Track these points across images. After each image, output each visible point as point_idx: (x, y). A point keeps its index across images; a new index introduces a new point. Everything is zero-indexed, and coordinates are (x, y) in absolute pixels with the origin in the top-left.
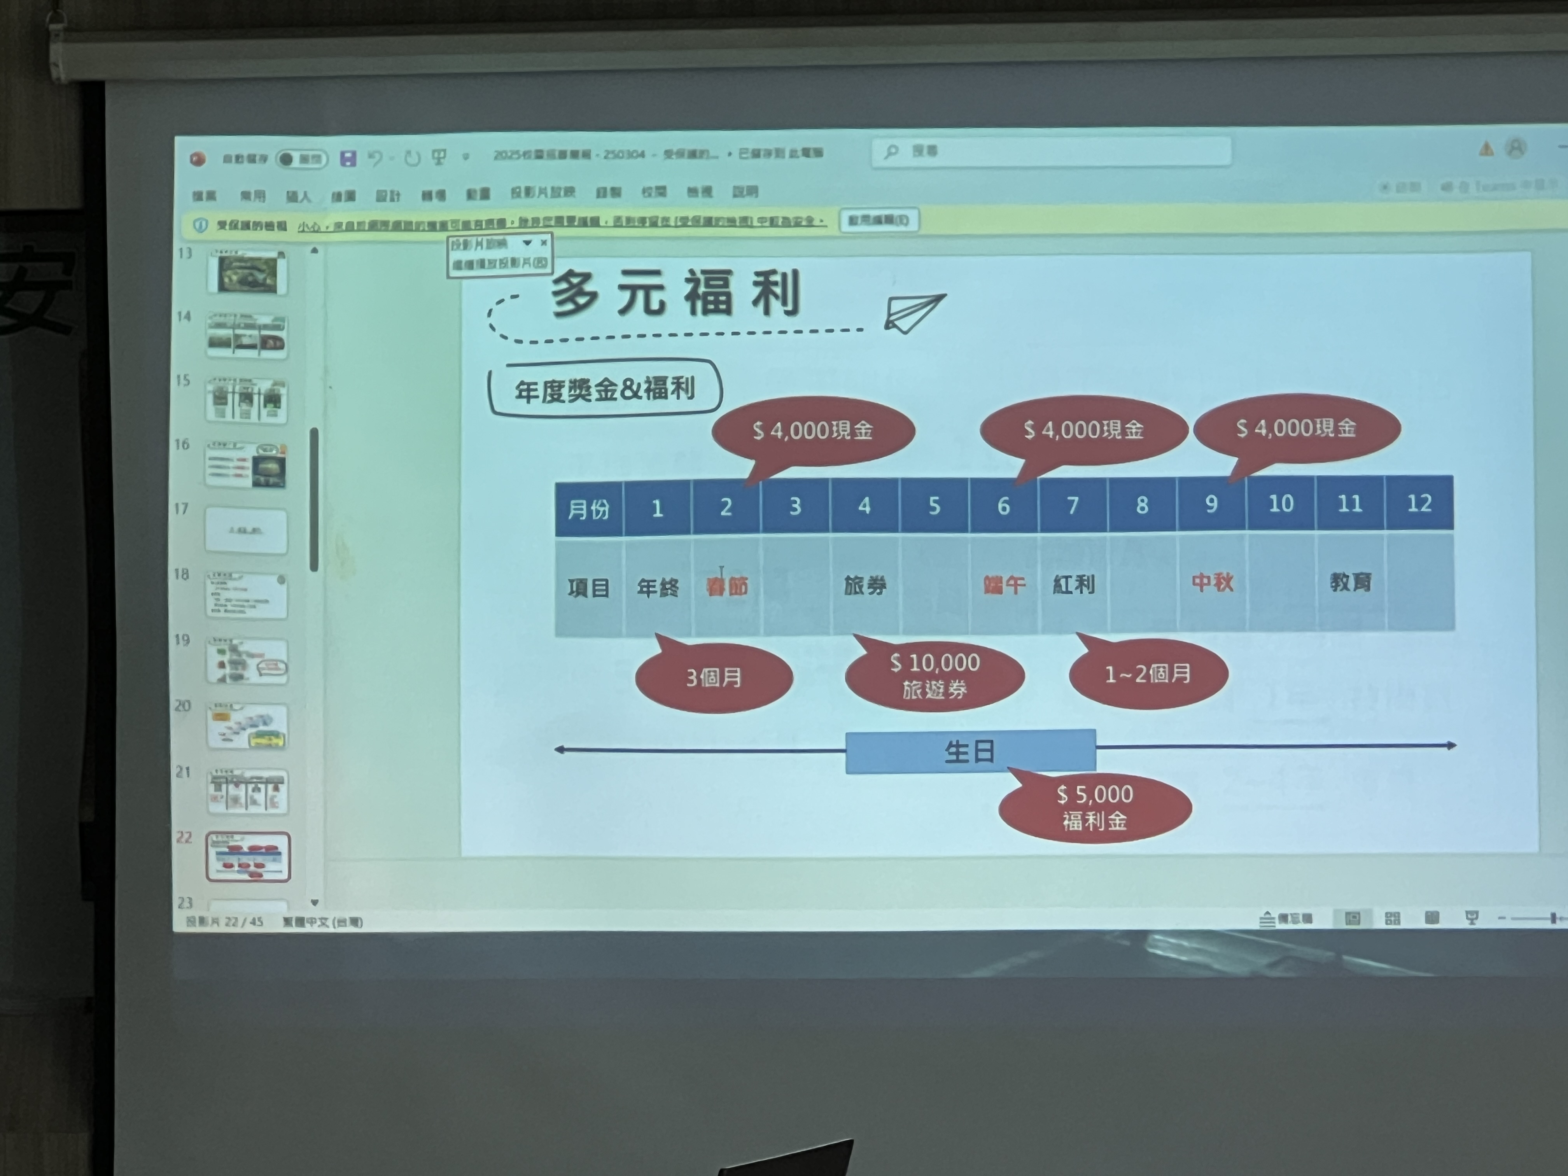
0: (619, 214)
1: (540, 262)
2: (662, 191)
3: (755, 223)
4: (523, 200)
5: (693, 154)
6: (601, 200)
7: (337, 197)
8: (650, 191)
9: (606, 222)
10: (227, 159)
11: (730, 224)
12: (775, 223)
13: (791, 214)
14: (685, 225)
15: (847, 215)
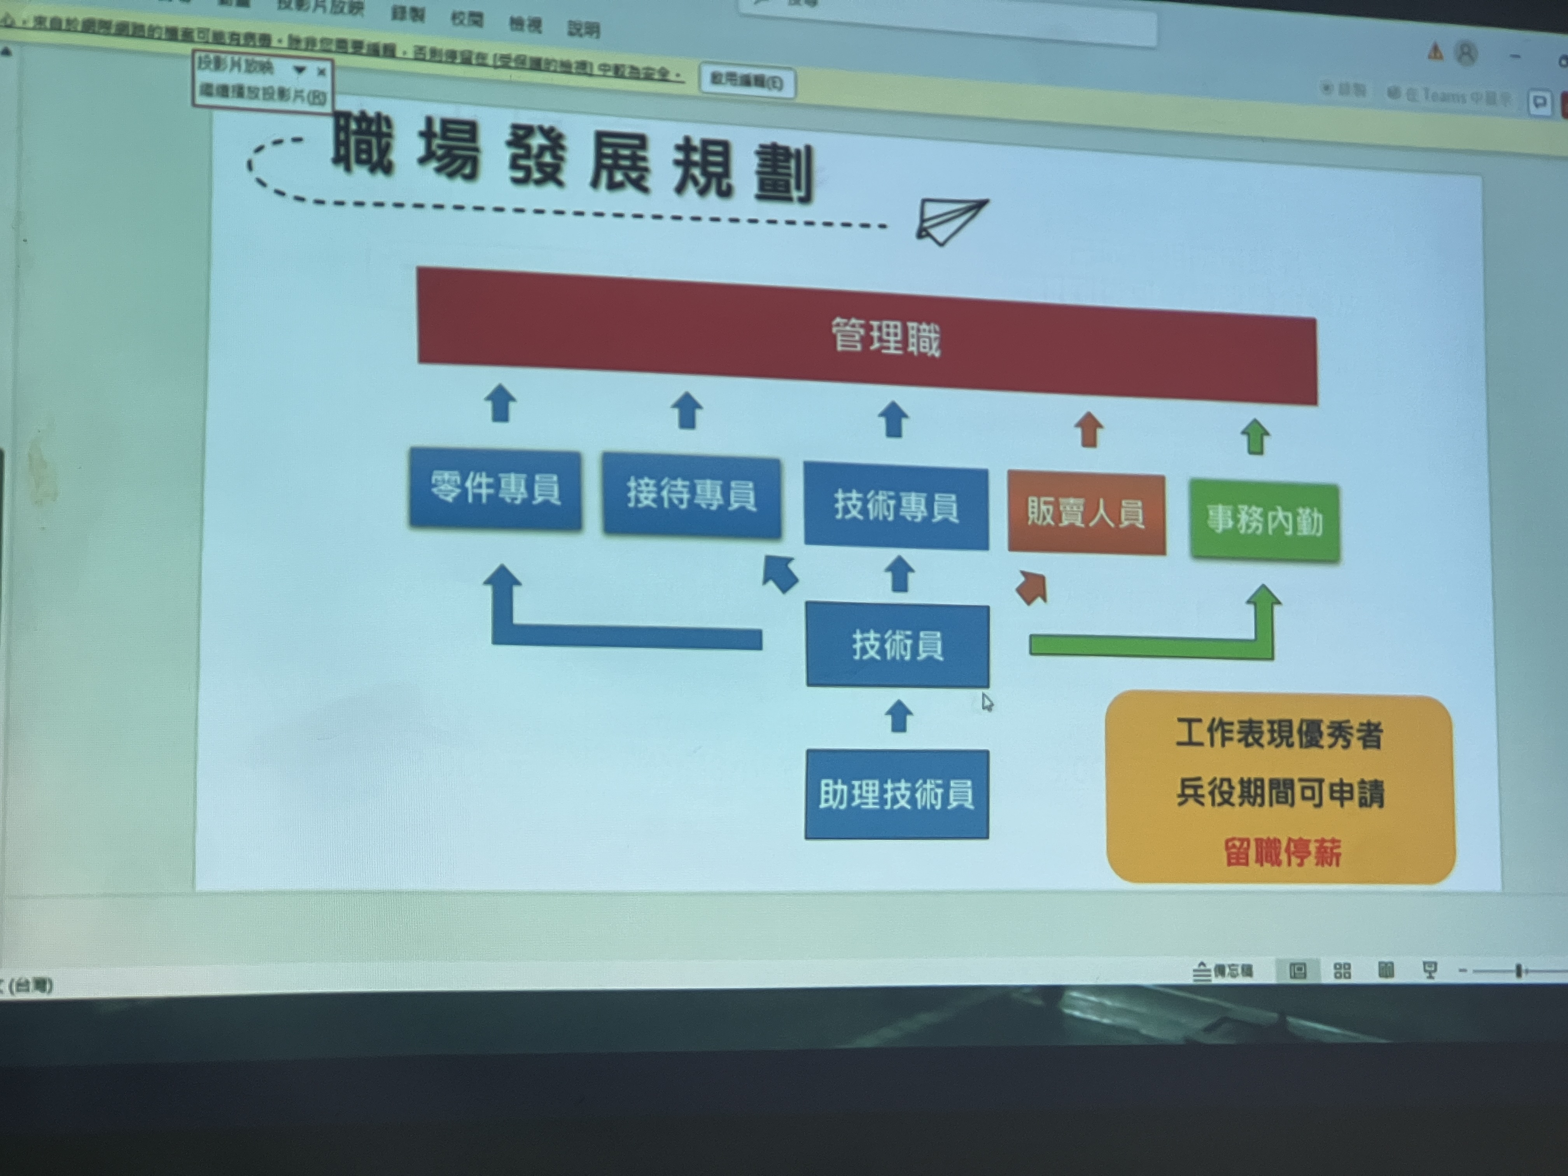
0: (421, 44)
1: (317, 97)
2: (477, 19)
3: (596, 71)
4: (293, 12)
6: (397, 23)
8: (461, 17)
9: (405, 53)
11: (564, 69)
12: (620, 73)
13: (641, 62)
14: (506, 66)
15: (708, 71)
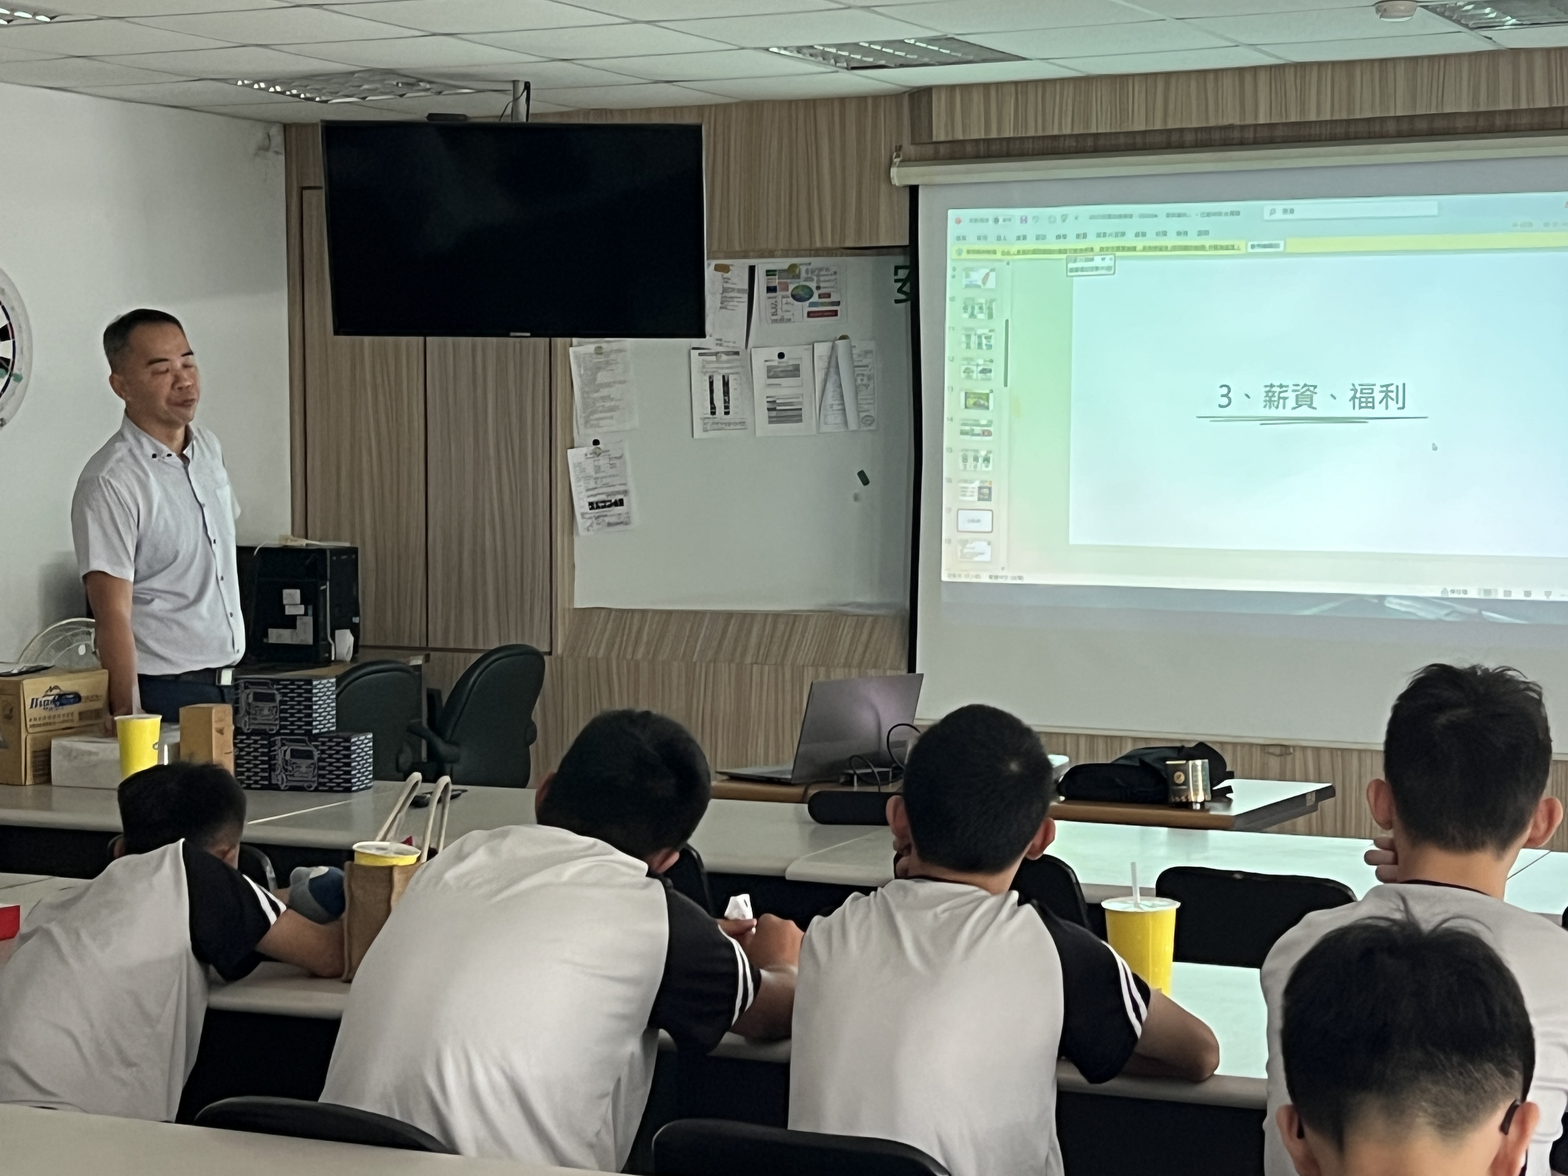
0: (1145, 245)
1: (1109, 268)
3: (1208, 248)
4: (1102, 239)
5: (1179, 215)
6: (1137, 238)
7: (1018, 238)
8: (1159, 233)
9: (1139, 249)
10: (971, 221)
11: (1196, 249)
12: (1216, 248)
13: (1225, 243)
14: (1175, 250)
15: (1250, 244)
